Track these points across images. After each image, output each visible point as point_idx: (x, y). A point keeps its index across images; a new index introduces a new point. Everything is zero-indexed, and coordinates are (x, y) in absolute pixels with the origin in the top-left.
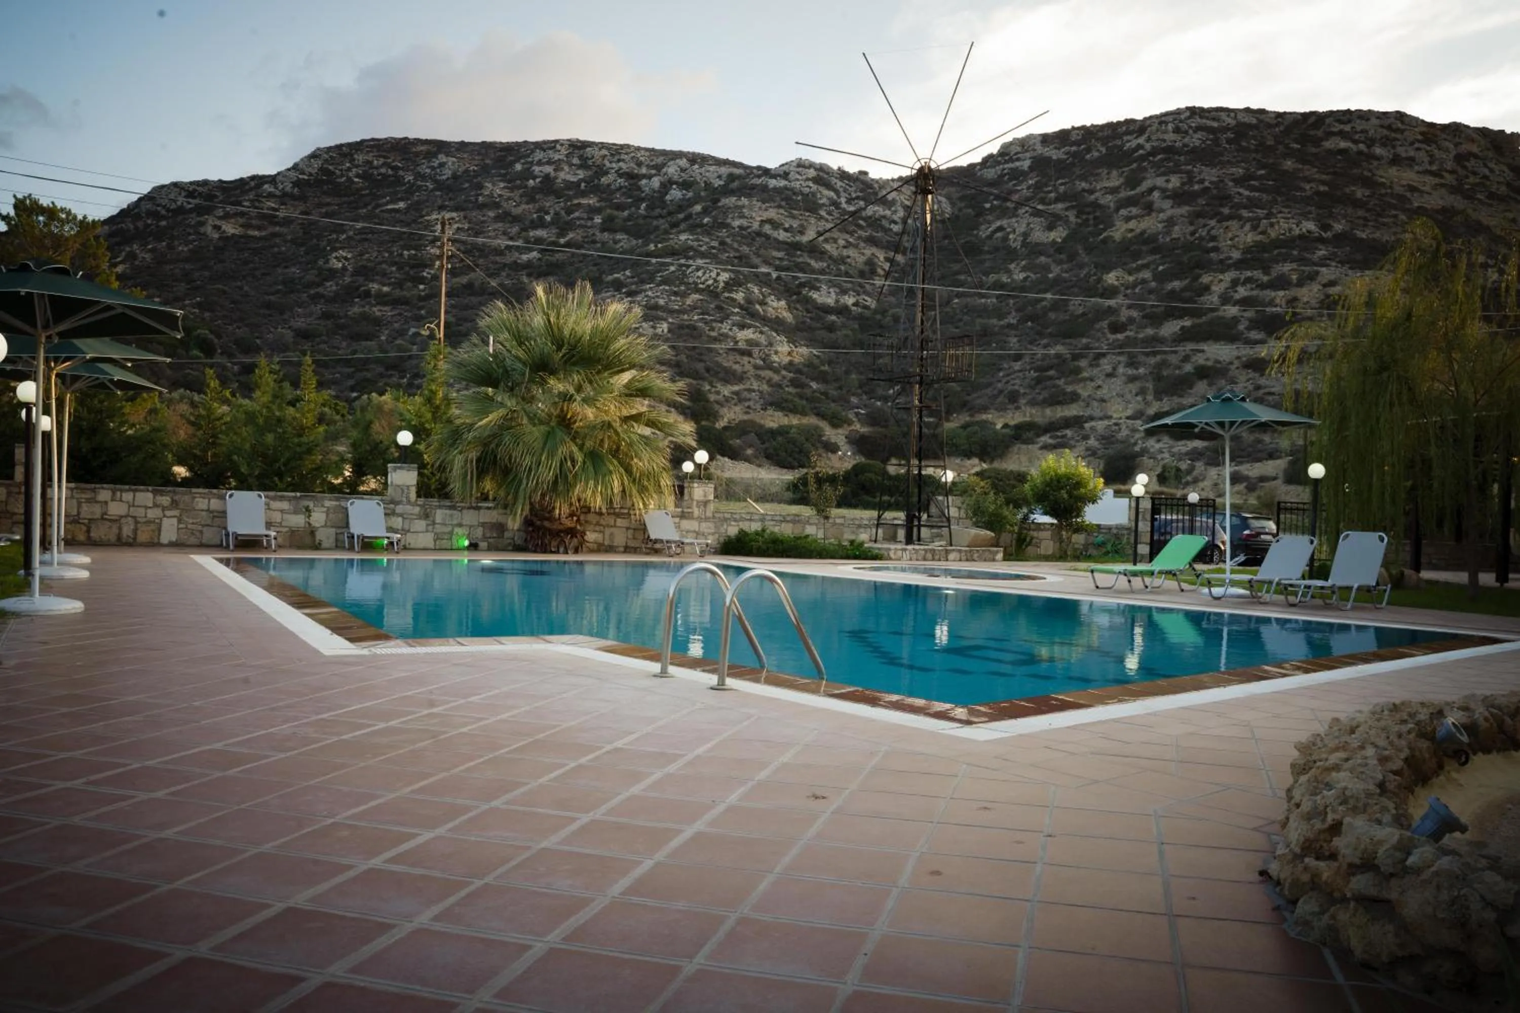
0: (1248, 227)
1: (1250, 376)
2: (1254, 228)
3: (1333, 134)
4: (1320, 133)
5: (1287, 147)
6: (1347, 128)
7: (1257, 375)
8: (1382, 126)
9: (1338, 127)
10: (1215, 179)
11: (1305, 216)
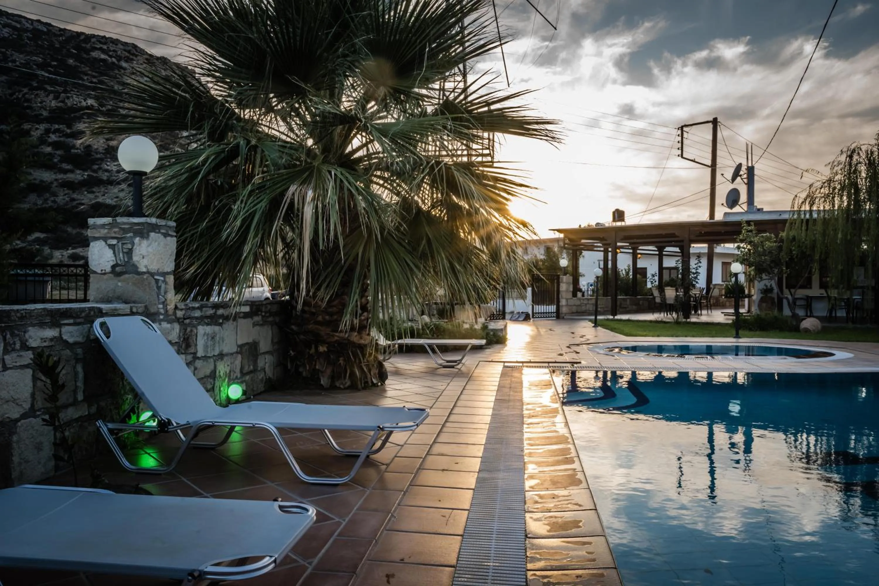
0: (51, 96)
1: (66, 192)
2: (56, 98)
3: (96, 49)
4: (88, 46)
5: (68, 50)
6: (105, 47)
7: (71, 192)
8: (125, 50)
9: (98, 46)
10: (23, 61)
11: (89, 96)
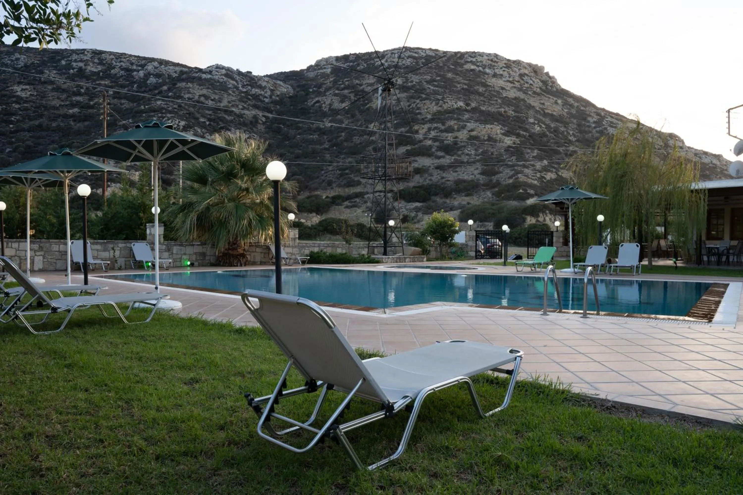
0: (434, 103)
1: (439, 172)
2: (437, 104)
3: (468, 62)
4: (462, 61)
5: (448, 67)
6: (474, 60)
7: (442, 172)
8: (488, 60)
9: (470, 59)
10: (418, 81)
11: (459, 99)
